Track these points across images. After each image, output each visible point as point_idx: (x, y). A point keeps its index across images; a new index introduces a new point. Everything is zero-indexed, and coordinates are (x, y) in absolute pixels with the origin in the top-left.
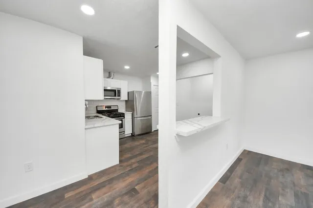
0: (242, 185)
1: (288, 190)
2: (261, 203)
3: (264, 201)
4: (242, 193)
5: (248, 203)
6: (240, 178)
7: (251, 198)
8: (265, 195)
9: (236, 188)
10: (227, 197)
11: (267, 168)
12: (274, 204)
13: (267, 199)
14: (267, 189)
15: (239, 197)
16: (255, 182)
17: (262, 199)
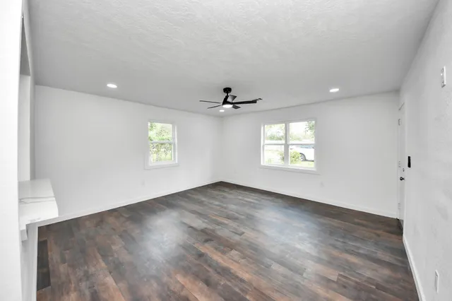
0: (73, 266)
1: (114, 237)
2: (103, 264)
3: (104, 261)
4: (80, 273)
5: (92, 275)
6: (64, 261)
7: (92, 270)
8: (102, 256)
9: (68, 275)
10: (68, 293)
11: (83, 231)
12: (112, 256)
13: (104, 257)
14: (99, 250)
15: (80, 280)
16: (83, 251)
17: (101, 260)
